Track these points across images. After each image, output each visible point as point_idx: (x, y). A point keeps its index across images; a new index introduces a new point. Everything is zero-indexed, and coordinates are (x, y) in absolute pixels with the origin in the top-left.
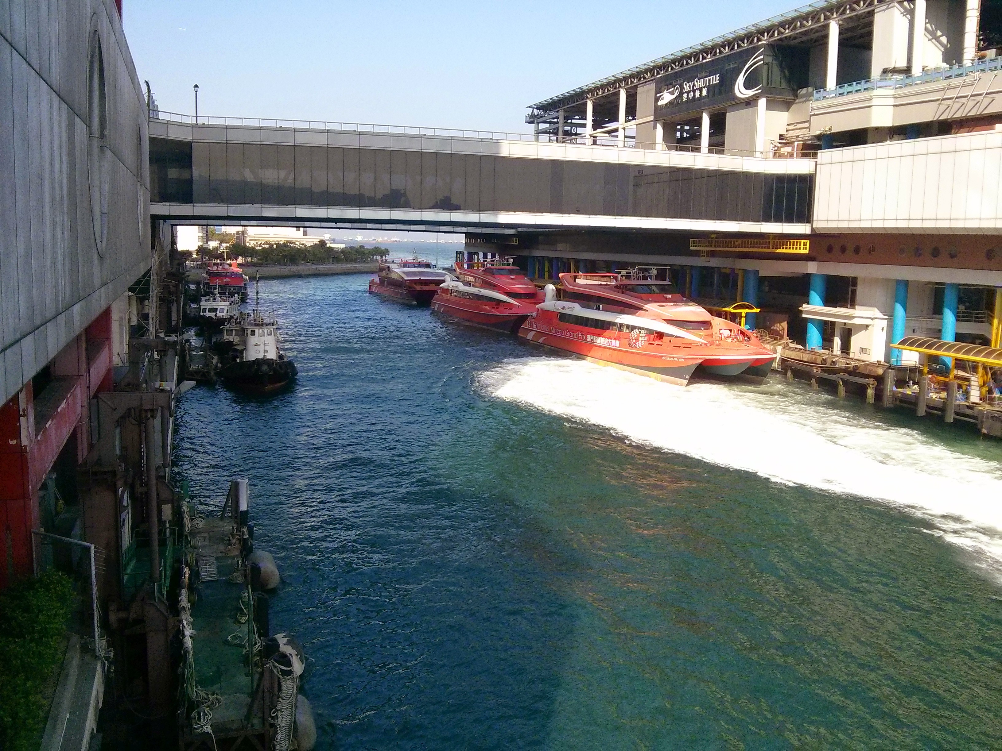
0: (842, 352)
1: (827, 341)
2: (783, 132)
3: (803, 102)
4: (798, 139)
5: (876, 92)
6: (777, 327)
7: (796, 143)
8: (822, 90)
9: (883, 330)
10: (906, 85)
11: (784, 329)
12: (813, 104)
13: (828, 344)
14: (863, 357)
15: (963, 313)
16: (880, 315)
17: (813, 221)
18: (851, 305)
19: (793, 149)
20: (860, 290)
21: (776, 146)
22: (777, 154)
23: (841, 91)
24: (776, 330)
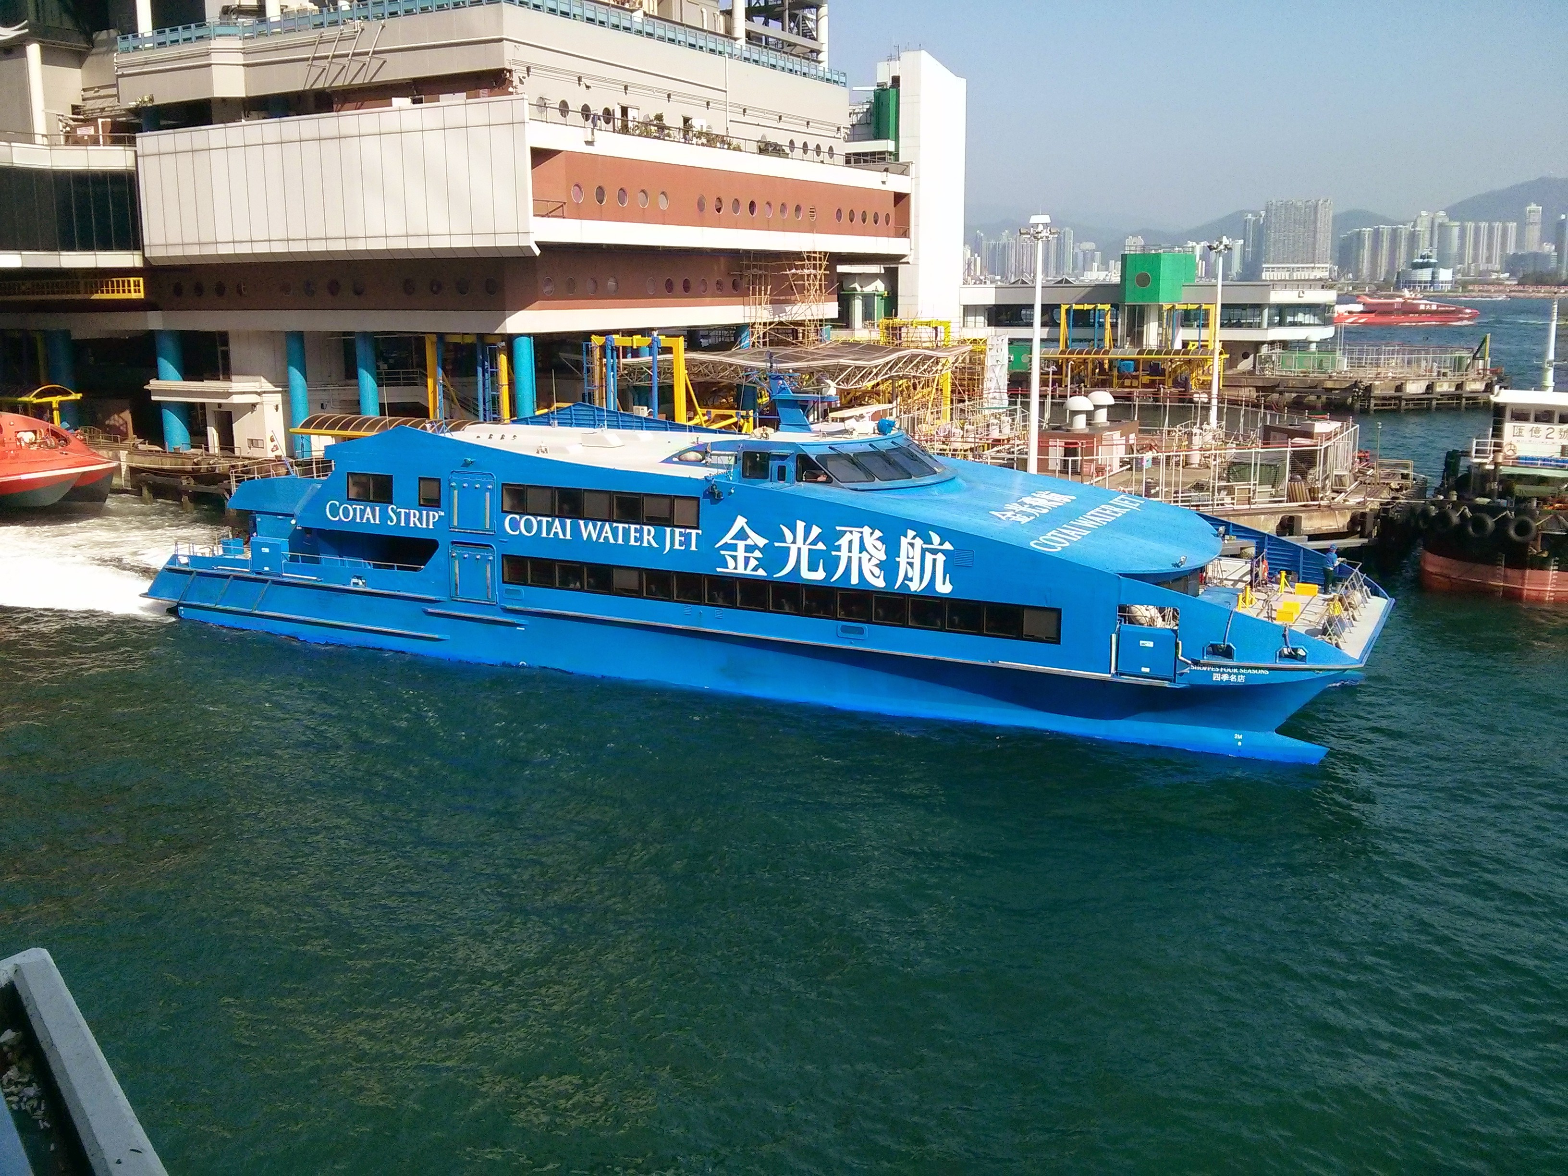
0: (221, 449)
1: (198, 435)
2: (79, 103)
3: (104, 53)
4: (105, 114)
5: (216, 43)
6: (114, 420)
7: (100, 121)
8: (130, 36)
9: (277, 409)
10: (260, 34)
11: (126, 423)
12: (117, 58)
13: (200, 438)
14: (255, 453)
15: (387, 374)
16: (269, 387)
17: (143, 246)
18: (224, 374)
19: (97, 131)
20: (236, 352)
21: (67, 125)
22: (72, 139)
23: (161, 39)
24: (115, 426)
